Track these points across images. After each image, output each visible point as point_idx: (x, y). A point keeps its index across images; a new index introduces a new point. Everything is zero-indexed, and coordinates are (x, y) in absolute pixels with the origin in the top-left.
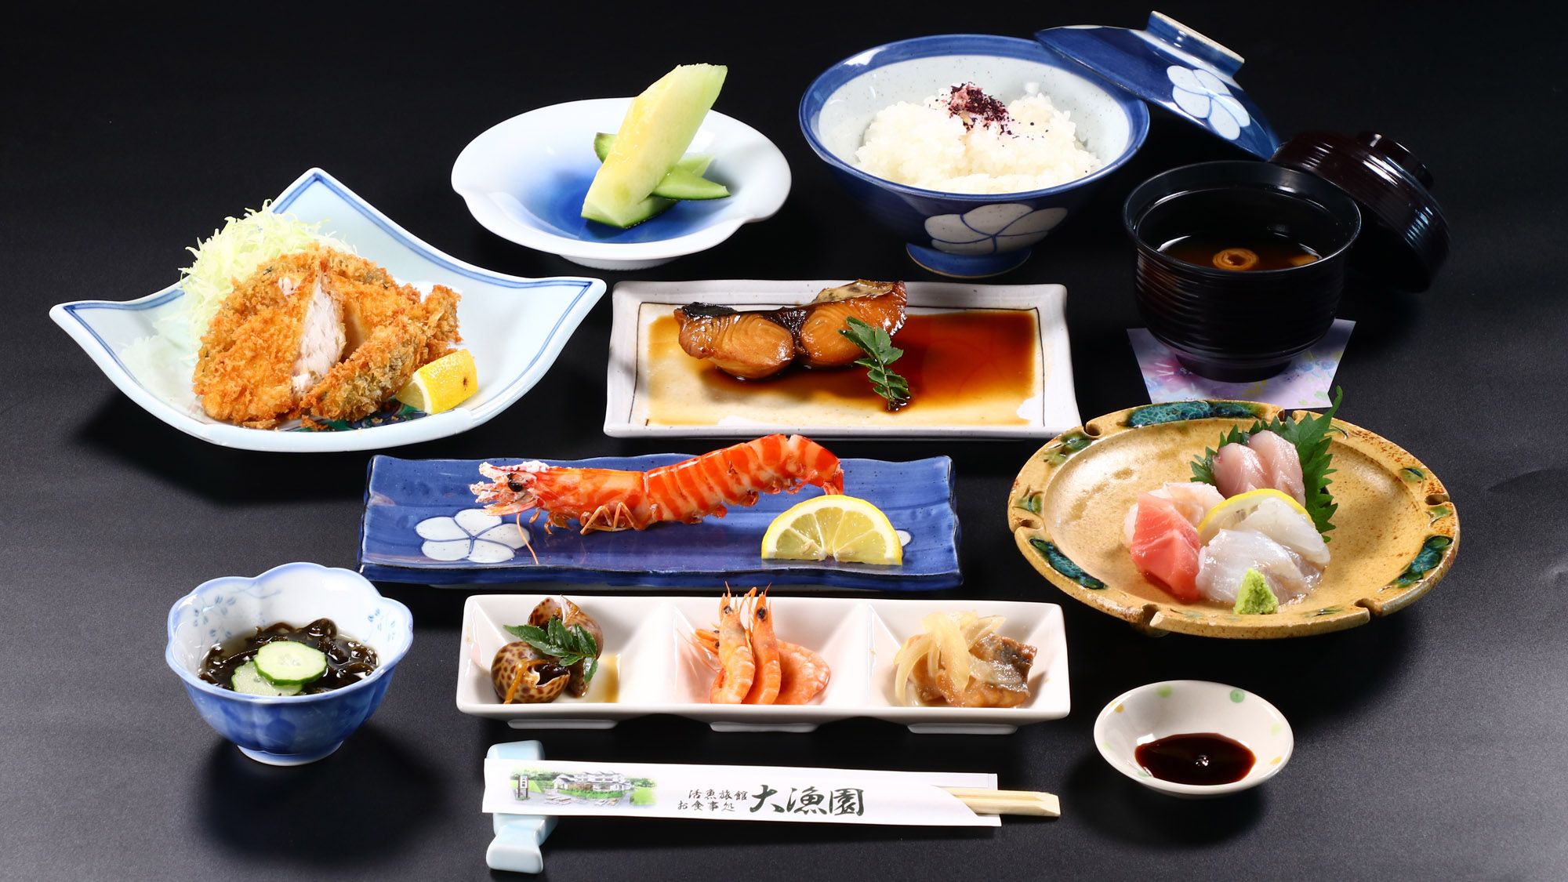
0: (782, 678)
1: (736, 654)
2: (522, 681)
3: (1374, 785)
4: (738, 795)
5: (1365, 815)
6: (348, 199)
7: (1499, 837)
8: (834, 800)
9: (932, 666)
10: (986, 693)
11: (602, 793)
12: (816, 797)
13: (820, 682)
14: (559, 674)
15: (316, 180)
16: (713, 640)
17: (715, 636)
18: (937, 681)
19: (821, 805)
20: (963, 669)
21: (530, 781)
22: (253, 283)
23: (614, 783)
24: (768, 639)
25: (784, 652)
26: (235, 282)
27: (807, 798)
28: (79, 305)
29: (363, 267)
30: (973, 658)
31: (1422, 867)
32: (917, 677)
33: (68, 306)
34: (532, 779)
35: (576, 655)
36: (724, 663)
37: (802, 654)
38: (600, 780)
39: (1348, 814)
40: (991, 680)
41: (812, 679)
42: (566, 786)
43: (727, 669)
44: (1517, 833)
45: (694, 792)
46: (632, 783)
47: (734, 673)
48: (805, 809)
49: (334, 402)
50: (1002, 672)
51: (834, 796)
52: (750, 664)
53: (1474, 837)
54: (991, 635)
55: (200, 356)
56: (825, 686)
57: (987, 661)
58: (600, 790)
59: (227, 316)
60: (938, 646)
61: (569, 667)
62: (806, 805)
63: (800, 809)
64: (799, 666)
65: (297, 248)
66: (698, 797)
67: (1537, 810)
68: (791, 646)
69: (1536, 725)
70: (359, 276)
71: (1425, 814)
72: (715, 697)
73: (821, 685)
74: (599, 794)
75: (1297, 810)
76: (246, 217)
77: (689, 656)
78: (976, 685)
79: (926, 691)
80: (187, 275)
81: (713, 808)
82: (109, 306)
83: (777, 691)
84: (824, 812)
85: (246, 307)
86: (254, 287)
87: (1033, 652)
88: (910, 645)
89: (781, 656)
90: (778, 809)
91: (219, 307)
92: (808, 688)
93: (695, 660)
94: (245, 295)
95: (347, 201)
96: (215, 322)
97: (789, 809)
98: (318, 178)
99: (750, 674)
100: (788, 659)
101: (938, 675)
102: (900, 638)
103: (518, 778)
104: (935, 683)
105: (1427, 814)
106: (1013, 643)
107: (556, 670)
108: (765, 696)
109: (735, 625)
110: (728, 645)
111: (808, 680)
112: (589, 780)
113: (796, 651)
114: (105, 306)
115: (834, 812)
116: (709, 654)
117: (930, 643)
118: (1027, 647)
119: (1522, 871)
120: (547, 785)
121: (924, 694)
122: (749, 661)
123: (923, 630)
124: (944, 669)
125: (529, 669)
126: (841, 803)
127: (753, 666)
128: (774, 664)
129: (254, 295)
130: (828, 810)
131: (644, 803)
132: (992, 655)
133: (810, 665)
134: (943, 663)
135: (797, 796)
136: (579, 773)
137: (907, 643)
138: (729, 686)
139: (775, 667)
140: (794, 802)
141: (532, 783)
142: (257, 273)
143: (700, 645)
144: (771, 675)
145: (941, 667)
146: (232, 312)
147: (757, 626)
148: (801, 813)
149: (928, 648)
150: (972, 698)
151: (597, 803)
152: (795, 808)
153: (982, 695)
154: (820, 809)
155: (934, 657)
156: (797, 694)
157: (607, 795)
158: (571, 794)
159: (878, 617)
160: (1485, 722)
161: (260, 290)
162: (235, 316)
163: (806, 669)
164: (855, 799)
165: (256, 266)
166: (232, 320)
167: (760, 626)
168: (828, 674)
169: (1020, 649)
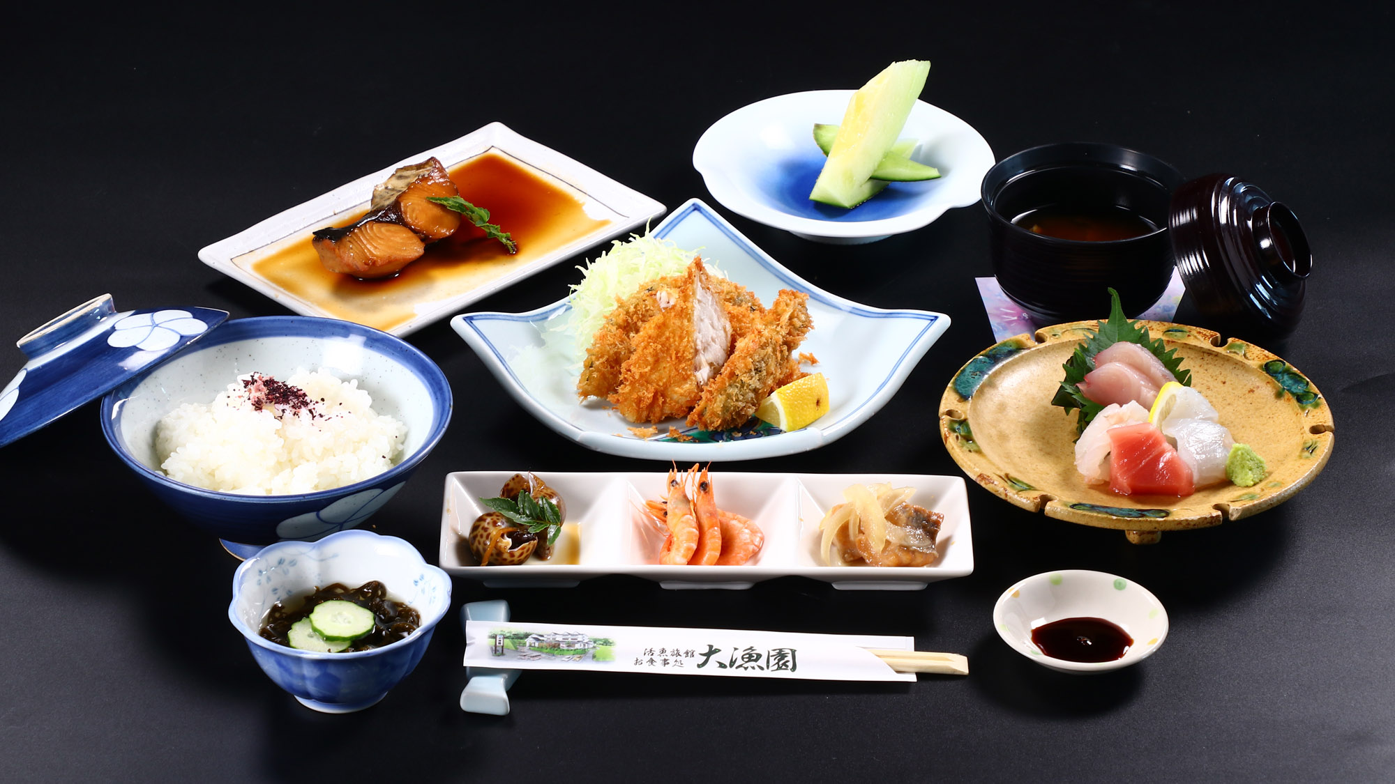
0: (722, 543)
1: (682, 522)
2: (496, 547)
3: (1241, 651)
4: (687, 653)
5: (1233, 677)
6: (722, 228)
7: (1349, 697)
8: (770, 658)
9: (852, 531)
10: (900, 554)
11: (568, 650)
12: (755, 656)
13: (755, 545)
14: (528, 540)
15: (695, 209)
16: (662, 509)
17: (664, 506)
18: (857, 544)
19: (759, 663)
20: (879, 534)
21: (506, 640)
22: (634, 301)
23: (579, 642)
24: (710, 508)
25: (724, 520)
26: (619, 300)
27: (748, 656)
28: (477, 316)
29: (734, 290)
30: (889, 524)
31: (1282, 723)
32: (840, 541)
33: (467, 317)
34: (507, 638)
35: (542, 524)
36: (672, 529)
37: (739, 521)
38: (568, 639)
39: (1218, 676)
40: (905, 543)
41: (748, 543)
42: (537, 644)
43: (674, 535)
44: (1366, 694)
45: (648, 650)
46: (595, 642)
47: (681, 539)
48: (745, 665)
49: (714, 414)
50: (914, 536)
51: (771, 654)
52: (694, 530)
53: (1328, 697)
54: (904, 504)
55: (586, 366)
56: (760, 549)
57: (901, 526)
58: (566, 648)
59: (610, 331)
60: (858, 514)
61: (536, 534)
62: (746, 662)
63: (740, 666)
64: (737, 532)
65: (674, 271)
66: (652, 655)
67: (1383, 673)
68: (730, 515)
69: (1383, 598)
70: (730, 299)
71: (1285, 676)
72: (664, 559)
73: (756, 548)
74: (565, 651)
75: (1174, 672)
76: (630, 241)
77: (641, 523)
78: (891, 547)
79: (848, 553)
80: (575, 290)
81: (665, 664)
82: (504, 317)
83: (718, 554)
84: (762, 668)
85: (628, 323)
86: (636, 305)
87: (941, 518)
88: (834, 512)
89: (721, 523)
90: (722, 665)
91: (603, 321)
92: (745, 550)
93: (646, 527)
94: (628, 313)
95: (722, 230)
96: (600, 337)
97: (731, 666)
98: (696, 208)
99: (694, 539)
100: (727, 526)
101: (858, 539)
102: (823, 506)
103: (494, 637)
104: (855, 545)
105: (1287, 676)
106: (923, 510)
107: (526, 536)
108: (708, 559)
109: (681, 497)
110: (675, 515)
111: (745, 544)
112: (557, 639)
113: (734, 519)
114: (500, 317)
115: (771, 668)
116: (658, 522)
117: (850, 513)
118: (935, 514)
119: (1370, 728)
120: (520, 643)
121: (846, 556)
122: (693, 528)
123: (844, 500)
124: (864, 534)
125: (502, 536)
126: (776, 661)
127: (697, 532)
128: (715, 530)
129: (636, 312)
130: (765, 667)
131: (604, 659)
132: (905, 521)
133: (747, 531)
134: (863, 529)
135: (738, 655)
136: (549, 633)
137: (830, 512)
138: (677, 549)
139: (716, 533)
140: (736, 659)
141: (507, 641)
142: (638, 292)
143: (650, 514)
144: (713, 540)
145: (861, 532)
146: (615, 328)
147: (700, 498)
148: (742, 669)
149: (849, 516)
150: (887, 559)
151: (564, 659)
152: (736, 665)
153: (897, 556)
154: (759, 667)
155: (854, 524)
156: (736, 556)
157: (572, 652)
158: (541, 651)
159: (805, 489)
160: (1339, 595)
161: (641, 308)
162: (618, 331)
163: (743, 536)
164: (789, 658)
165: (638, 286)
166: (615, 335)
167: (703, 497)
168: (762, 539)
169: (929, 516)
